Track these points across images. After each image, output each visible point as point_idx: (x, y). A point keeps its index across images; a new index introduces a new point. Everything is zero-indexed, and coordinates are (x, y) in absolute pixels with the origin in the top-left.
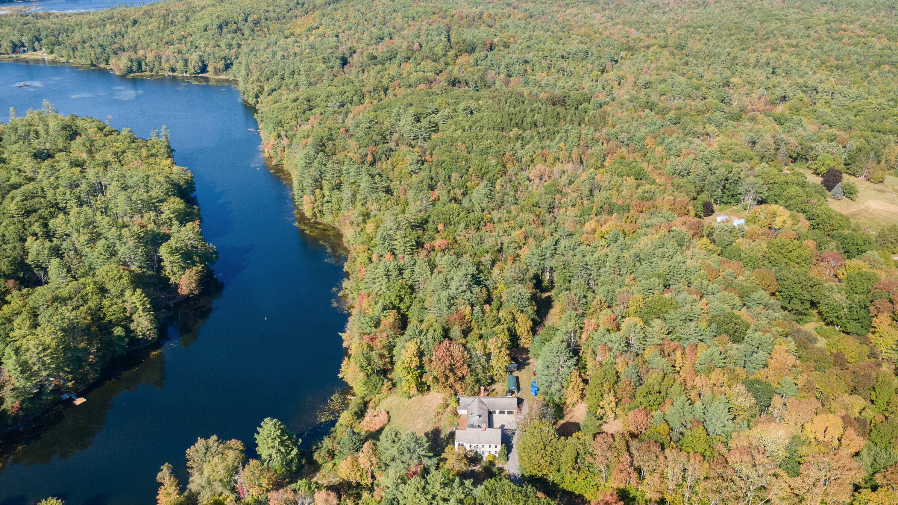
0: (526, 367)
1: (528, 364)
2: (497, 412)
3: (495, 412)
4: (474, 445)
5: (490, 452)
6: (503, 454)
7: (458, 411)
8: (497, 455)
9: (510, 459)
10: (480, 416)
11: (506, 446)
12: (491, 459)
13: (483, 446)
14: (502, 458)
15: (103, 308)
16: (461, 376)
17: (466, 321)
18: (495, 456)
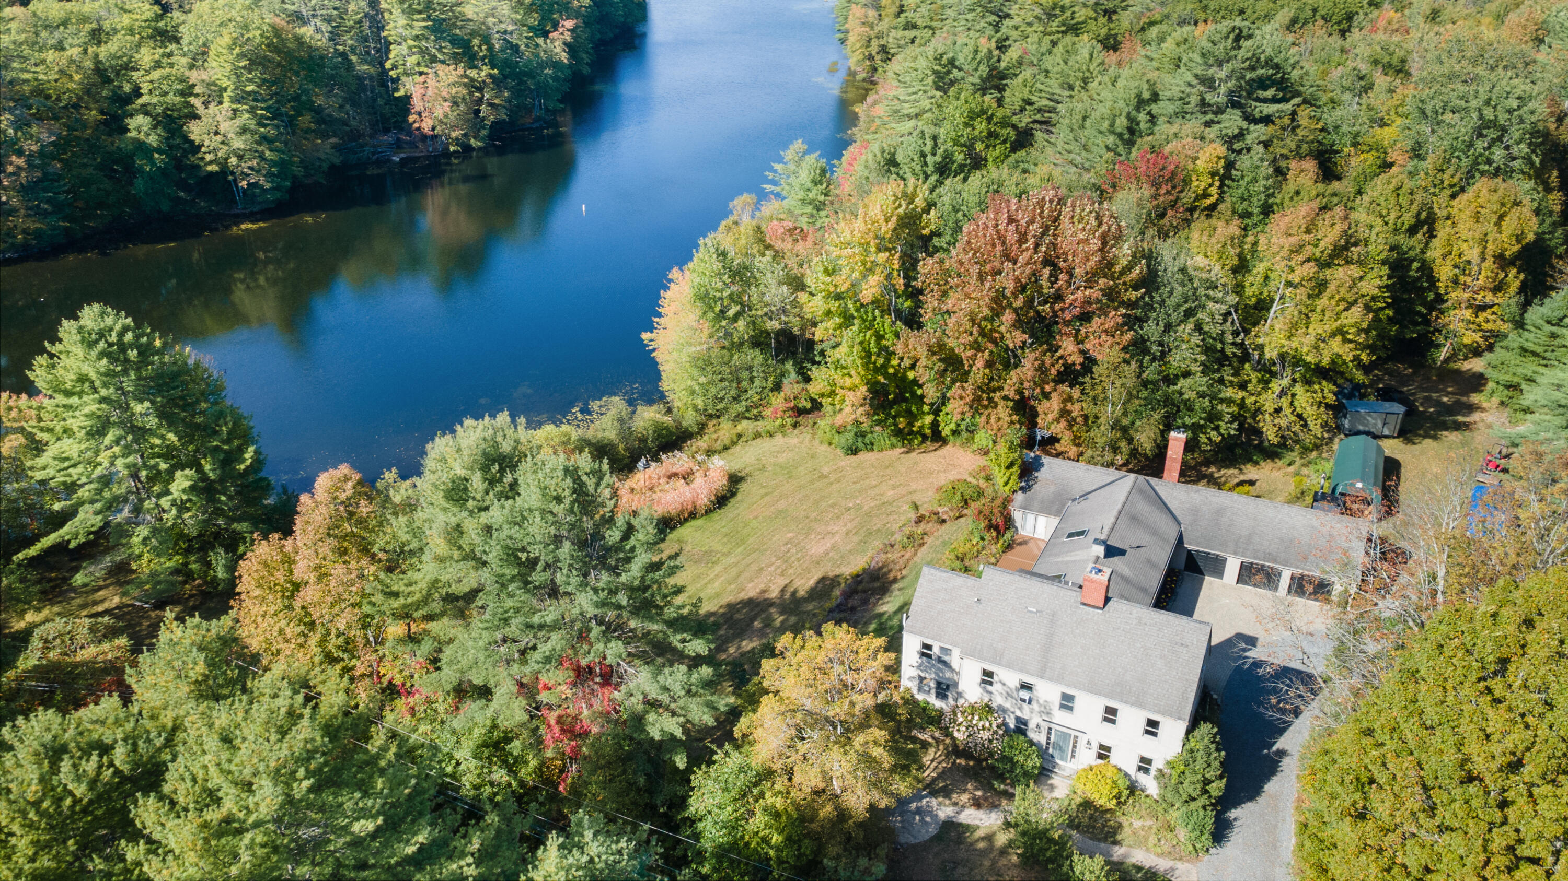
0: (1452, 437)
1: (1466, 426)
2: (1232, 567)
3: (1217, 566)
4: (1009, 678)
5: (1104, 753)
6: (1190, 787)
7: (1017, 516)
8: (1150, 784)
9: (1236, 838)
10: (1112, 552)
11: (1224, 741)
12: (1103, 800)
13: (1067, 702)
14: (1175, 815)
15: (134, 69)
16: (1076, 359)
17: (1188, 197)
18: (1133, 789)
